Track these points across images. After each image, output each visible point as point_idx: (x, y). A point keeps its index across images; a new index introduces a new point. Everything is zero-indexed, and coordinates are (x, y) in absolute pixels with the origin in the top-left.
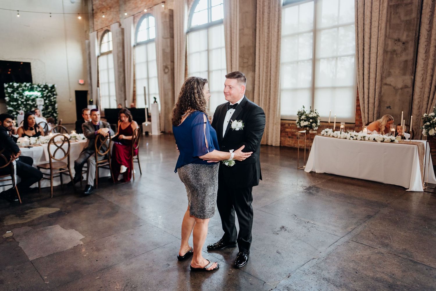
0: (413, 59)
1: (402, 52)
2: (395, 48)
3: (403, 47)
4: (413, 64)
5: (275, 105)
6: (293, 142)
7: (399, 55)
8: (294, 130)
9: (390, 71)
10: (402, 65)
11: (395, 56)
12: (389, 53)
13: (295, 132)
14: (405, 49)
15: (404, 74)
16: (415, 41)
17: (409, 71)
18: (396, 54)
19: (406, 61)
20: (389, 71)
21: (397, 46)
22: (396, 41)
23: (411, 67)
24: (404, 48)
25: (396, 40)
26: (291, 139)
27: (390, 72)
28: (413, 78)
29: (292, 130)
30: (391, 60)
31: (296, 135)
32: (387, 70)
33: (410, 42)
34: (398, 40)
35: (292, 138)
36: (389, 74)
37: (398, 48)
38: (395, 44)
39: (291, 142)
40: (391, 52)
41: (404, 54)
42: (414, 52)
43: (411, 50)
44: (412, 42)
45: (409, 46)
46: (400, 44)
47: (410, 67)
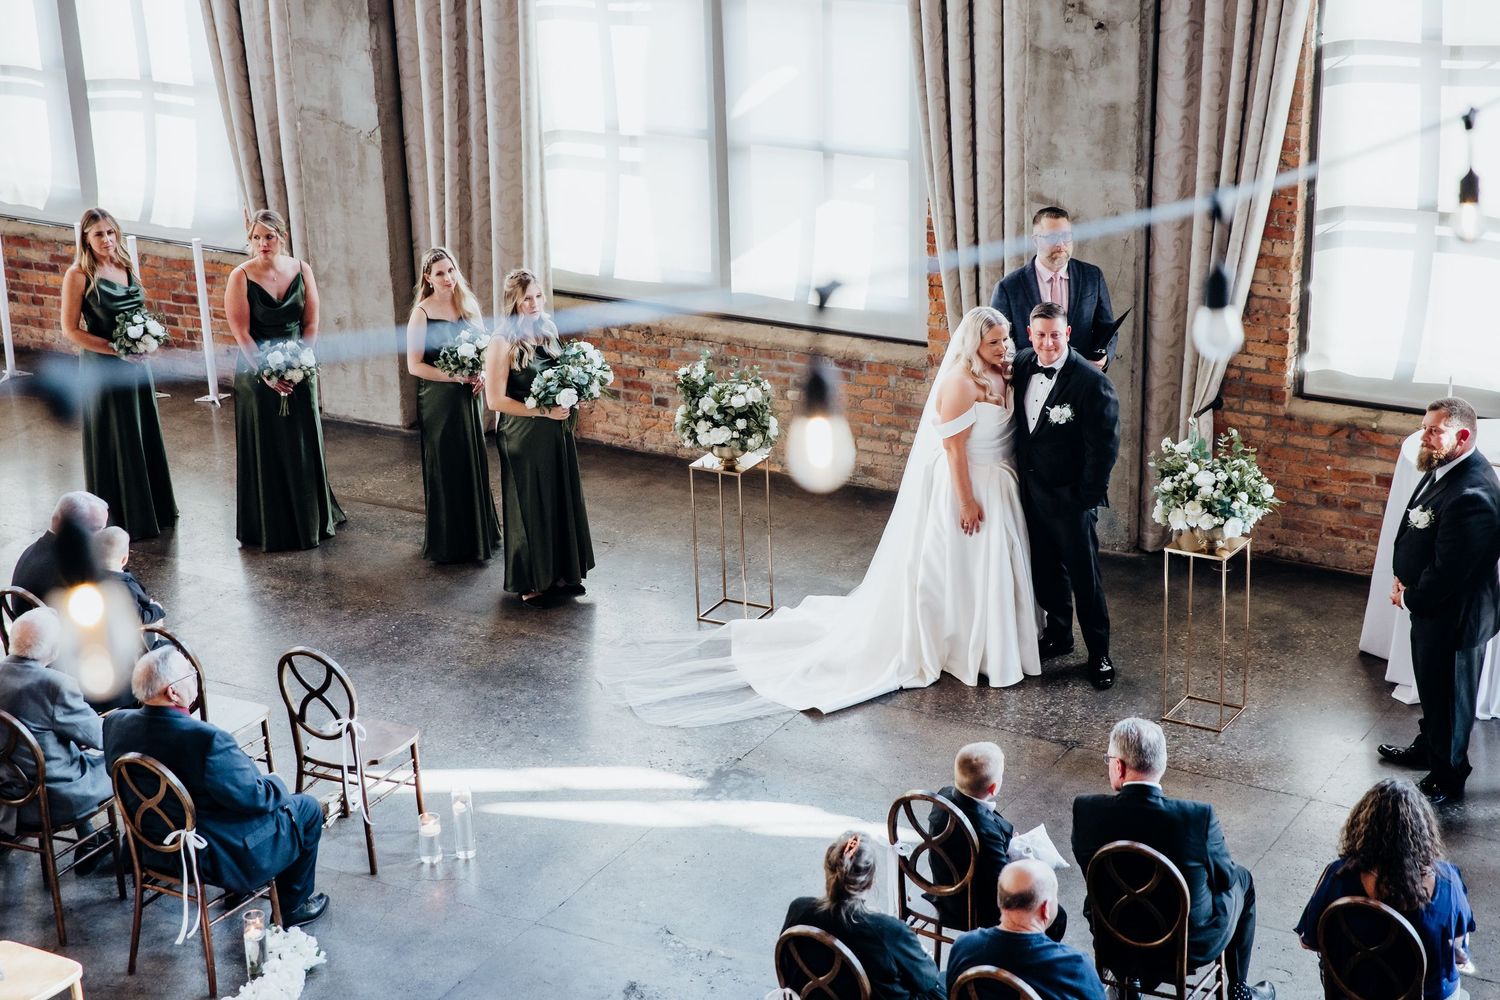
0: (1140, 103)
1: (1094, 65)
2: (1070, 40)
3: (1100, 40)
4: (1140, 123)
5: (516, 223)
6: (636, 420)
7: (1085, 77)
8: (637, 362)
9: (1053, 141)
10: (1098, 122)
11: (1068, 76)
12: (1046, 59)
13: (641, 370)
14: (1106, 55)
15: (1109, 164)
16: (1140, 23)
17: (1128, 155)
18: (1075, 70)
19: (1113, 108)
20: (1050, 143)
21: (1076, 31)
22: (1071, 9)
23: (1131, 139)
24: (1103, 49)
25: (1073, 6)
26: (622, 402)
27: (1055, 147)
28: (1143, 183)
29: (626, 357)
30: (1055, 92)
31: (646, 387)
32: (1040, 133)
33: (1125, 26)
34: (1077, 5)
35: (628, 397)
36: (1051, 156)
37: (1082, 41)
38: (1068, 21)
39: (623, 419)
40: (1055, 56)
41: (1103, 73)
42: (1142, 72)
43: (1128, 61)
44: (1132, 26)
45: (1122, 43)
46: (1090, 26)
47: (1129, 138)
